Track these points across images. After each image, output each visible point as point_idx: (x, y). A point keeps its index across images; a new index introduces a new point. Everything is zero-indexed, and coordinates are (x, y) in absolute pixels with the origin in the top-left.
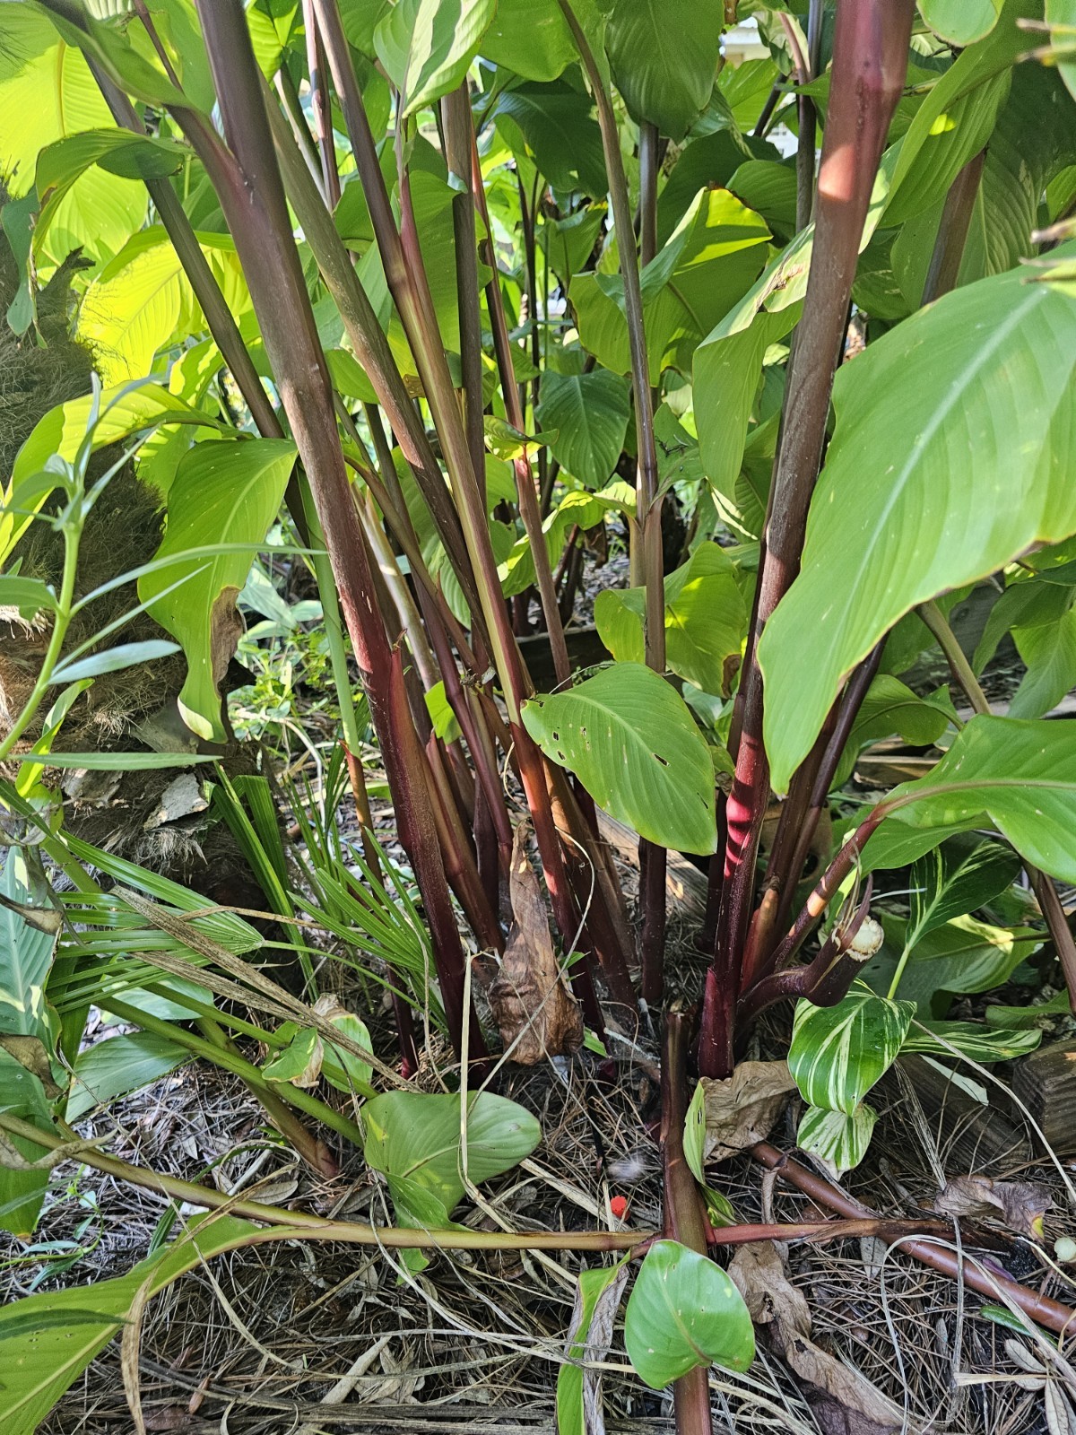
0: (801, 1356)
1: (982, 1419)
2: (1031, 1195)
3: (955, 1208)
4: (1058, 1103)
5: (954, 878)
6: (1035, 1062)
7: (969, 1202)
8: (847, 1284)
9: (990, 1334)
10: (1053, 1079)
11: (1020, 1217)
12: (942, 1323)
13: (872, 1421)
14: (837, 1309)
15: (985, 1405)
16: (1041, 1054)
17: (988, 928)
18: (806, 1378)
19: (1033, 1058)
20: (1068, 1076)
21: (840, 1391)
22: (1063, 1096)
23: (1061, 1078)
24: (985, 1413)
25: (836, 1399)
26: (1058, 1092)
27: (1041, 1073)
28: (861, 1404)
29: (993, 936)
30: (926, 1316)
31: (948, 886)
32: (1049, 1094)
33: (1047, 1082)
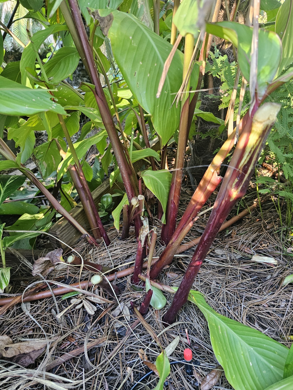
0: (8, 351)
1: (72, 325)
2: (57, 252)
3: (38, 271)
4: (62, 236)
5: (6, 186)
6: (52, 229)
7: (41, 266)
8: (21, 322)
9: (66, 303)
10: (58, 230)
11: (56, 260)
12: (53, 310)
13: (38, 350)
14: (21, 330)
15: (71, 321)
16: (53, 227)
17: (36, 215)
18: (12, 356)
19: (51, 228)
20: (62, 227)
21: (25, 350)
22: (62, 234)
23: (60, 229)
24: (72, 323)
25: (24, 354)
26: (61, 233)
27: (54, 230)
28: (33, 348)
29: (38, 217)
30: (48, 312)
31: (5, 188)
32: (59, 235)
33: (57, 232)
